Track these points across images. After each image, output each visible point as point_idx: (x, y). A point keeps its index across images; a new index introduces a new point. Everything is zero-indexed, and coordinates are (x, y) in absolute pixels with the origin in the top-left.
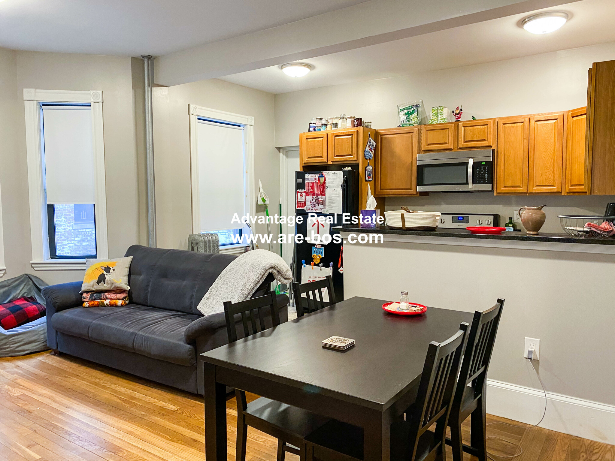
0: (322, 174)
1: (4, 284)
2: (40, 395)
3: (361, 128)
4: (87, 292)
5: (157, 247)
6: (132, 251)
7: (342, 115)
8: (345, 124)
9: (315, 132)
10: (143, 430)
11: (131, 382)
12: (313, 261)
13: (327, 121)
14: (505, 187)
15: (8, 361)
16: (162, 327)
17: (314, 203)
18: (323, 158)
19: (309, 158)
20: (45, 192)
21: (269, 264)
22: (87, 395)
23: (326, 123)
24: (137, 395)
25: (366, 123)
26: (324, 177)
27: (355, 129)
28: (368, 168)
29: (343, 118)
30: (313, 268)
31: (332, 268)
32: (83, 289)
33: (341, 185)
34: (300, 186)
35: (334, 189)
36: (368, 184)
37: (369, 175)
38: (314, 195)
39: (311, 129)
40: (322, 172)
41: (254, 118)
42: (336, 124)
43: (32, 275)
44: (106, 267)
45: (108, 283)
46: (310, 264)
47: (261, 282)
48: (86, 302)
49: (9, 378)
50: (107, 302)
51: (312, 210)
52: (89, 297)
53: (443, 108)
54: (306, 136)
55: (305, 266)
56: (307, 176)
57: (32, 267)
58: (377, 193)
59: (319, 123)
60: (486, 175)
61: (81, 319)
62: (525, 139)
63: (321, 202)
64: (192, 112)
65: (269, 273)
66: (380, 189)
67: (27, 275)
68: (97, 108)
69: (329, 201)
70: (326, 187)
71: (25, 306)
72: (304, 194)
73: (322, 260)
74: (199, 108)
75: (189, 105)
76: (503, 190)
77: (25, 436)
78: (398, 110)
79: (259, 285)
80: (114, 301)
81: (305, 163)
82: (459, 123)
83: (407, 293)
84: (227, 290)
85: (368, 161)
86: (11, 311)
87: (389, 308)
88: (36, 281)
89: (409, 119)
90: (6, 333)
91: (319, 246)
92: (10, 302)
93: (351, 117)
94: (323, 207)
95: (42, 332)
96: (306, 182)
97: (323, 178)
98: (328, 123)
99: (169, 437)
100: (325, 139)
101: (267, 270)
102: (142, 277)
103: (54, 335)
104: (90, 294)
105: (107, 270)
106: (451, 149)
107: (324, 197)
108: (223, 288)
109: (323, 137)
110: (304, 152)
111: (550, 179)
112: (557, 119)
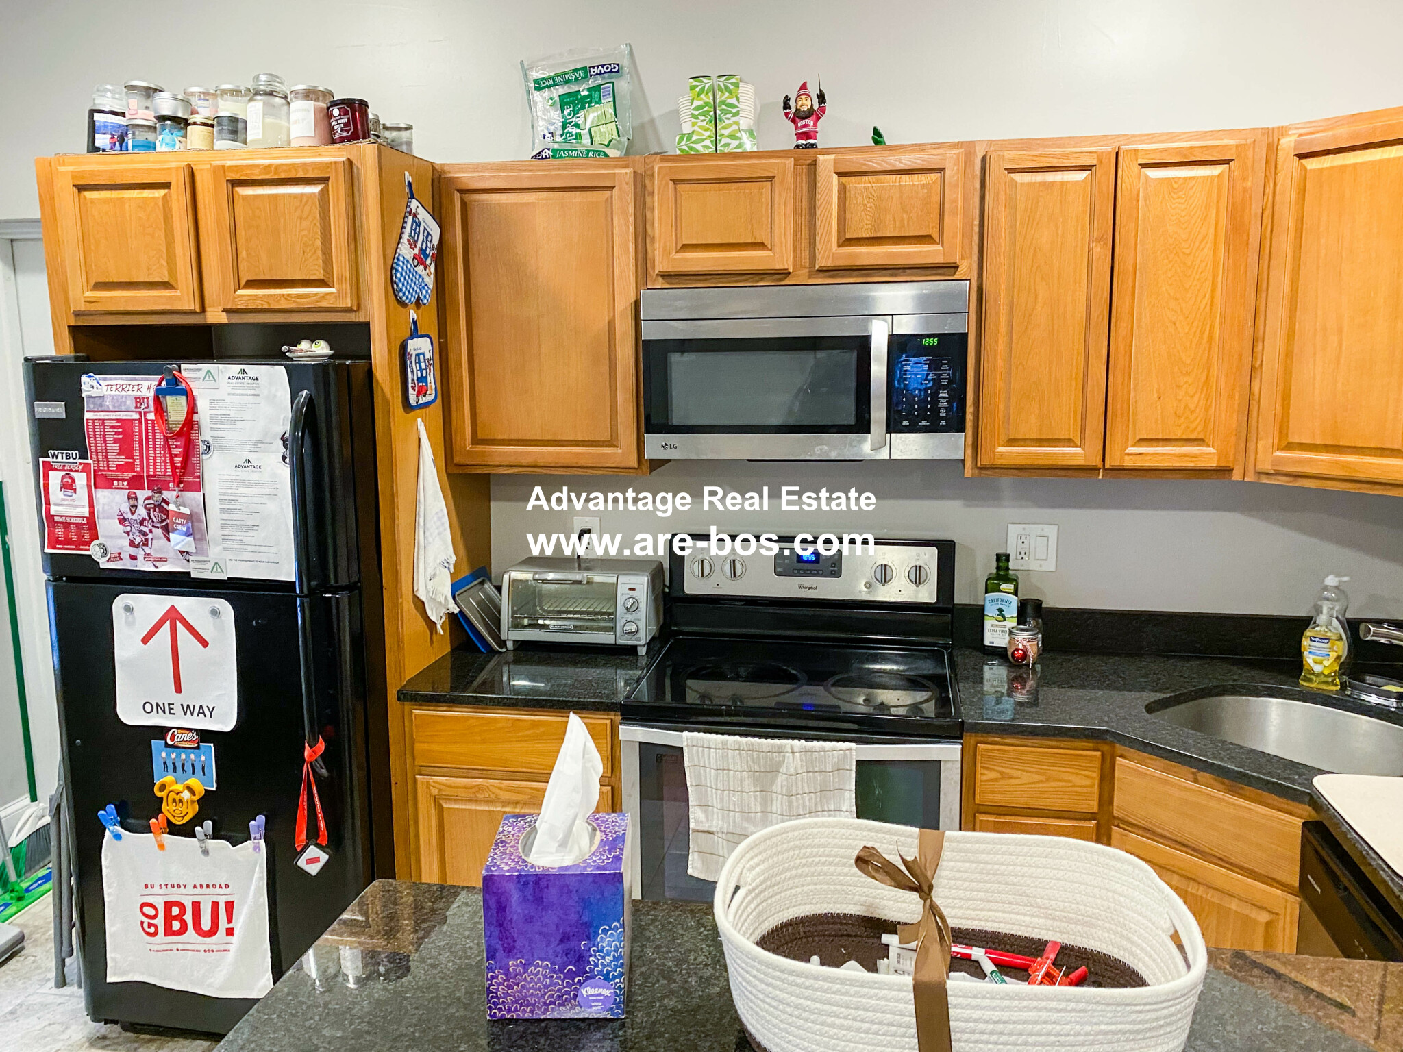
0: (176, 381)
3: (365, 152)
7: (263, 78)
8: (283, 123)
9: (124, 157)
12: (158, 812)
13: (186, 102)
14: (1012, 442)
17: (141, 523)
18: (178, 293)
19: (99, 286)
23: (180, 115)
25: (386, 128)
26: (188, 394)
27: (336, 155)
28: (413, 346)
29: (271, 94)
30: (160, 847)
31: (262, 843)
33: (283, 438)
34: (54, 436)
35: (246, 455)
36: (419, 420)
37: (422, 379)
39: (102, 140)
40: (170, 371)
42: (234, 120)
46: (147, 829)
51: (134, 558)
53: (737, 85)
54: (74, 175)
55: (118, 837)
56: (91, 385)
58: (457, 460)
59: (142, 113)
60: (943, 393)
62: (1099, 241)
63: (179, 523)
66: (476, 441)
69: (225, 516)
70: (203, 447)
72: (81, 479)
73: (209, 805)
76: (1002, 455)
78: (527, 81)
81: (77, 314)
82: (821, 157)
85: (413, 314)
89: (577, 126)
91: (188, 736)
93: (310, 94)
94: (192, 549)
96: (87, 416)
97: (183, 398)
98: (194, 112)
100: (178, 198)
106: (787, 274)
107: (196, 496)
109: (167, 186)
110: (72, 257)
111: (1192, 412)
112: (1226, 162)
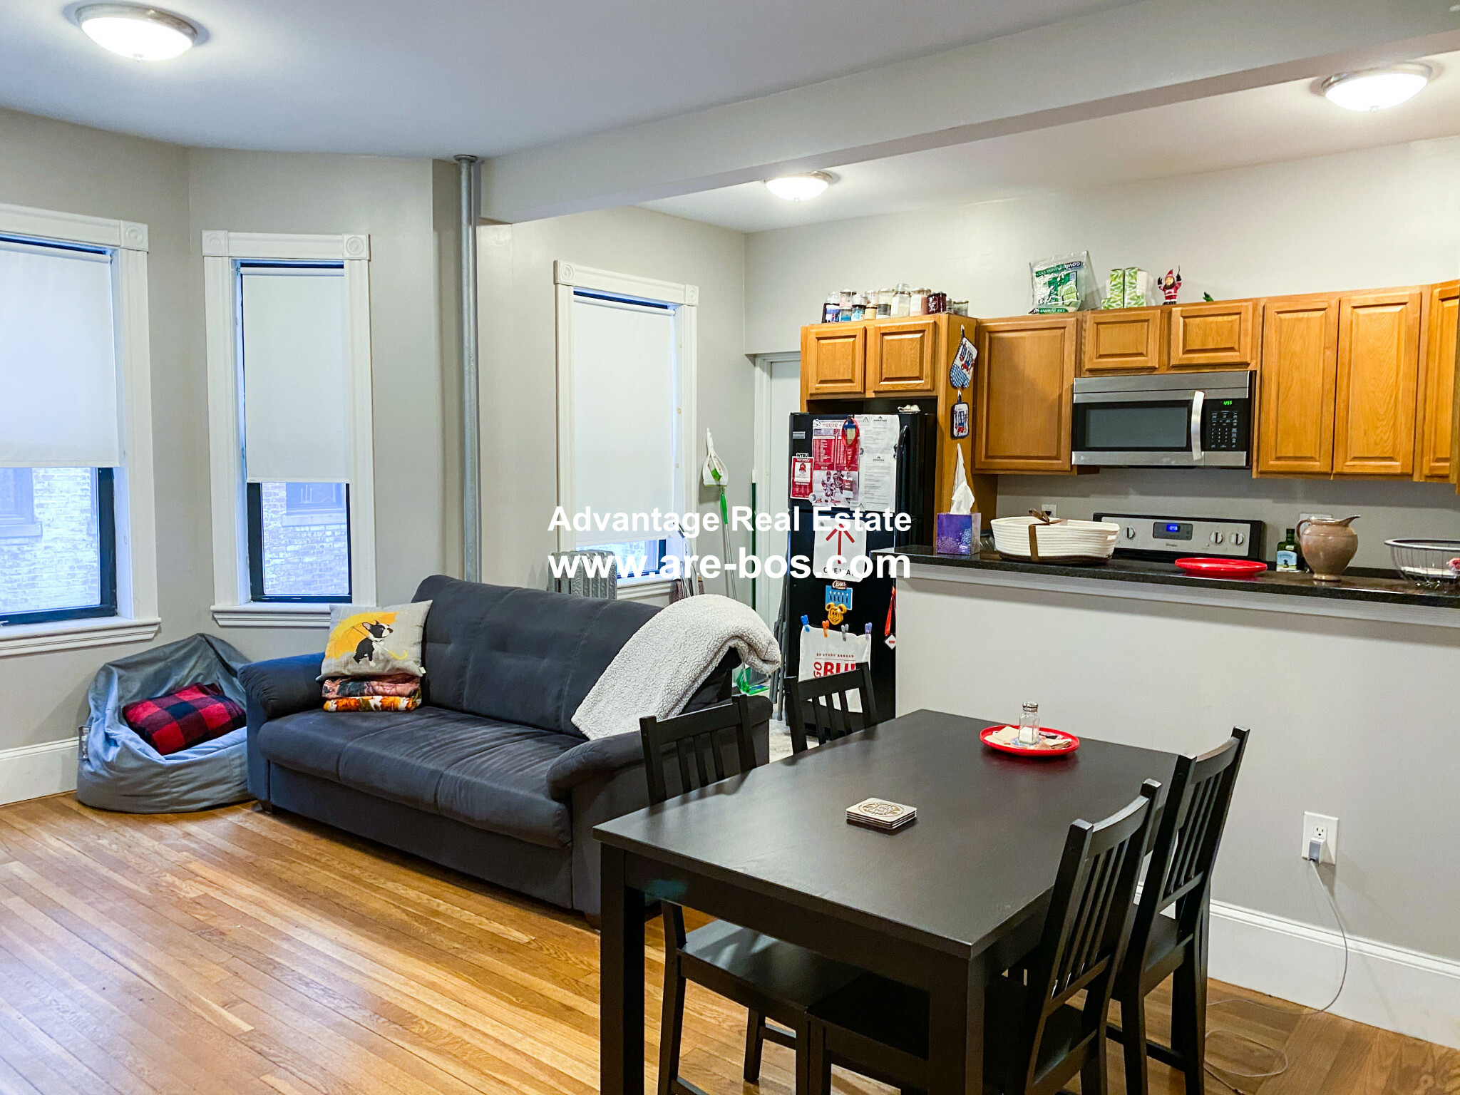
0: (852, 422)
1: (154, 654)
2: (239, 897)
3: (943, 317)
4: (333, 678)
5: (483, 582)
6: (430, 588)
7: (900, 286)
8: (907, 306)
9: (838, 324)
10: (458, 981)
11: (427, 879)
12: (826, 619)
13: (866, 298)
14: (1278, 459)
15: (166, 822)
16: (496, 761)
17: (831, 485)
18: (855, 384)
19: (822, 382)
20: (244, 456)
21: (730, 628)
22: (337, 901)
23: (863, 304)
24: (443, 906)
25: (955, 303)
26: (856, 427)
27: (929, 319)
28: (958, 408)
29: (903, 293)
30: (826, 635)
31: (870, 636)
32: (324, 671)
33: (894, 447)
34: (799, 447)
35: (879, 455)
36: (958, 445)
37: (961, 424)
38: (831, 467)
39: (829, 317)
40: (850, 417)
41: (697, 288)
42: (886, 306)
43: (213, 637)
44: (375, 624)
45: (378, 660)
46: (820, 626)
47: (711, 668)
48: (330, 700)
49: (172, 860)
50: (376, 701)
51: (826, 501)
52: (337, 689)
53: (1136, 273)
54: (817, 333)
55: (807, 630)
56: (817, 424)
57: (214, 619)
58: (977, 467)
59: (847, 303)
60: (1234, 430)
61: (322, 736)
62: (1328, 348)
63: (847, 485)
64: (561, 279)
65: (730, 647)
66: (987, 457)
67: (202, 635)
68: (356, 272)
69: (867, 482)
70: (860, 451)
71: (200, 703)
72: (808, 466)
73: (848, 617)
74: (577, 270)
75: (555, 263)
76: (1272, 466)
77: (217, 984)
78: (1032, 272)
79: (708, 673)
80: (392, 698)
81: (812, 395)
82: (1174, 309)
83: (1037, 707)
84: (637, 684)
85: (959, 392)
86: (172, 715)
87: (996, 739)
88: (222, 650)
89: (1057, 295)
90: (162, 762)
91: (841, 584)
92: (167, 694)
93: (919, 292)
94: (851, 497)
95: (237, 762)
96: (814, 438)
97: (854, 430)
98: (869, 302)
99: (514, 999)
100: (859, 341)
101: (726, 642)
102: (451, 647)
103: (264, 770)
104: (338, 682)
105: (377, 630)
106: (1154, 369)
107: (855, 473)
108: (628, 678)
109: (855, 336)
110: (812, 371)
111: (1385, 442)
112: (1405, 304)
